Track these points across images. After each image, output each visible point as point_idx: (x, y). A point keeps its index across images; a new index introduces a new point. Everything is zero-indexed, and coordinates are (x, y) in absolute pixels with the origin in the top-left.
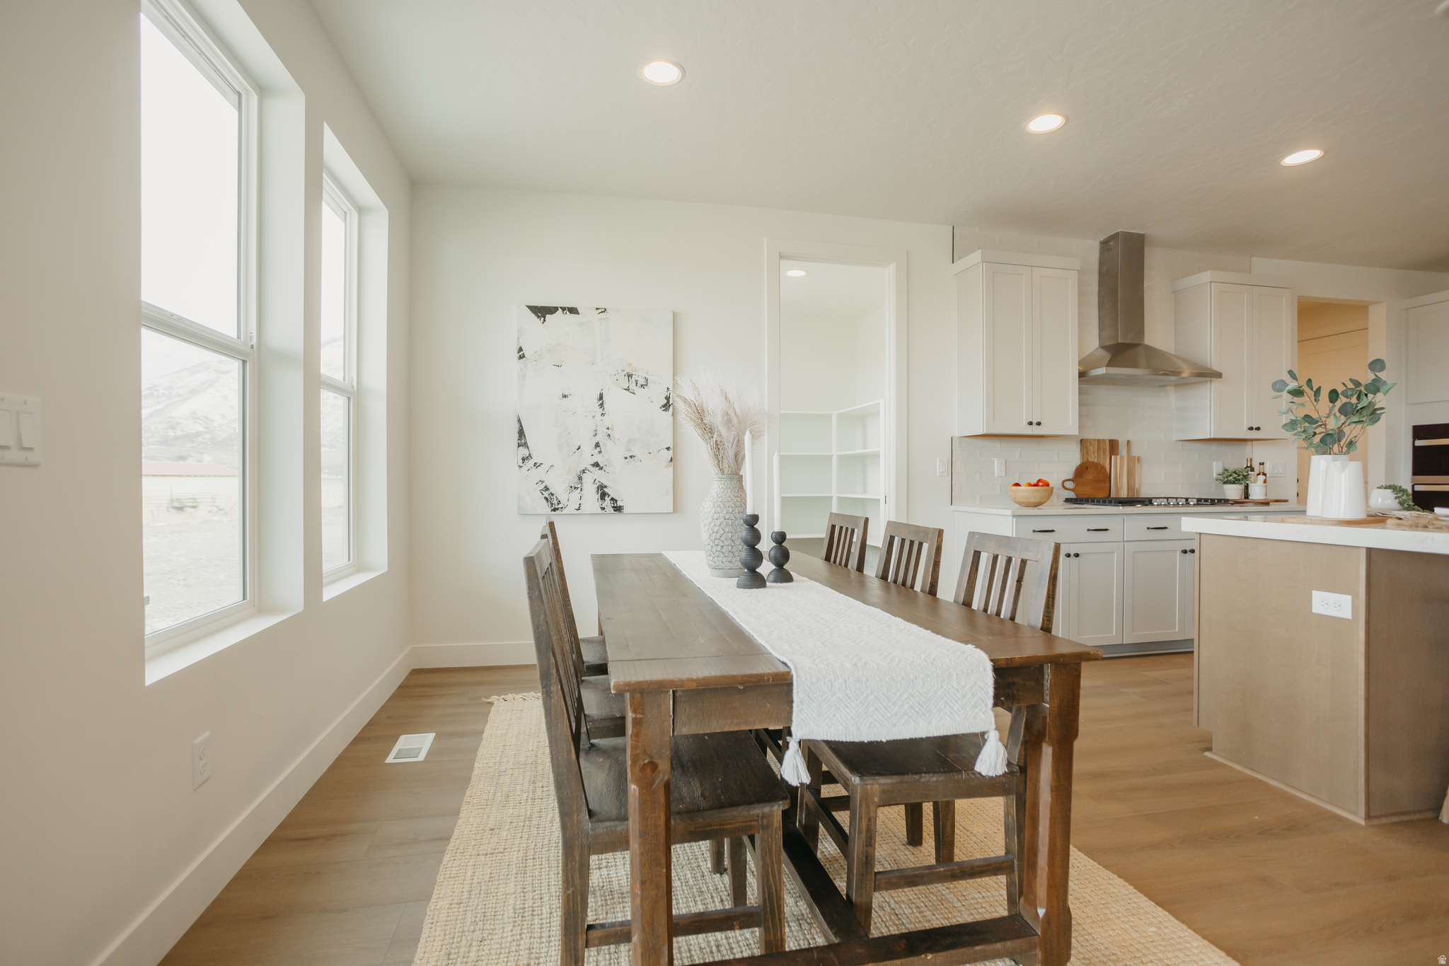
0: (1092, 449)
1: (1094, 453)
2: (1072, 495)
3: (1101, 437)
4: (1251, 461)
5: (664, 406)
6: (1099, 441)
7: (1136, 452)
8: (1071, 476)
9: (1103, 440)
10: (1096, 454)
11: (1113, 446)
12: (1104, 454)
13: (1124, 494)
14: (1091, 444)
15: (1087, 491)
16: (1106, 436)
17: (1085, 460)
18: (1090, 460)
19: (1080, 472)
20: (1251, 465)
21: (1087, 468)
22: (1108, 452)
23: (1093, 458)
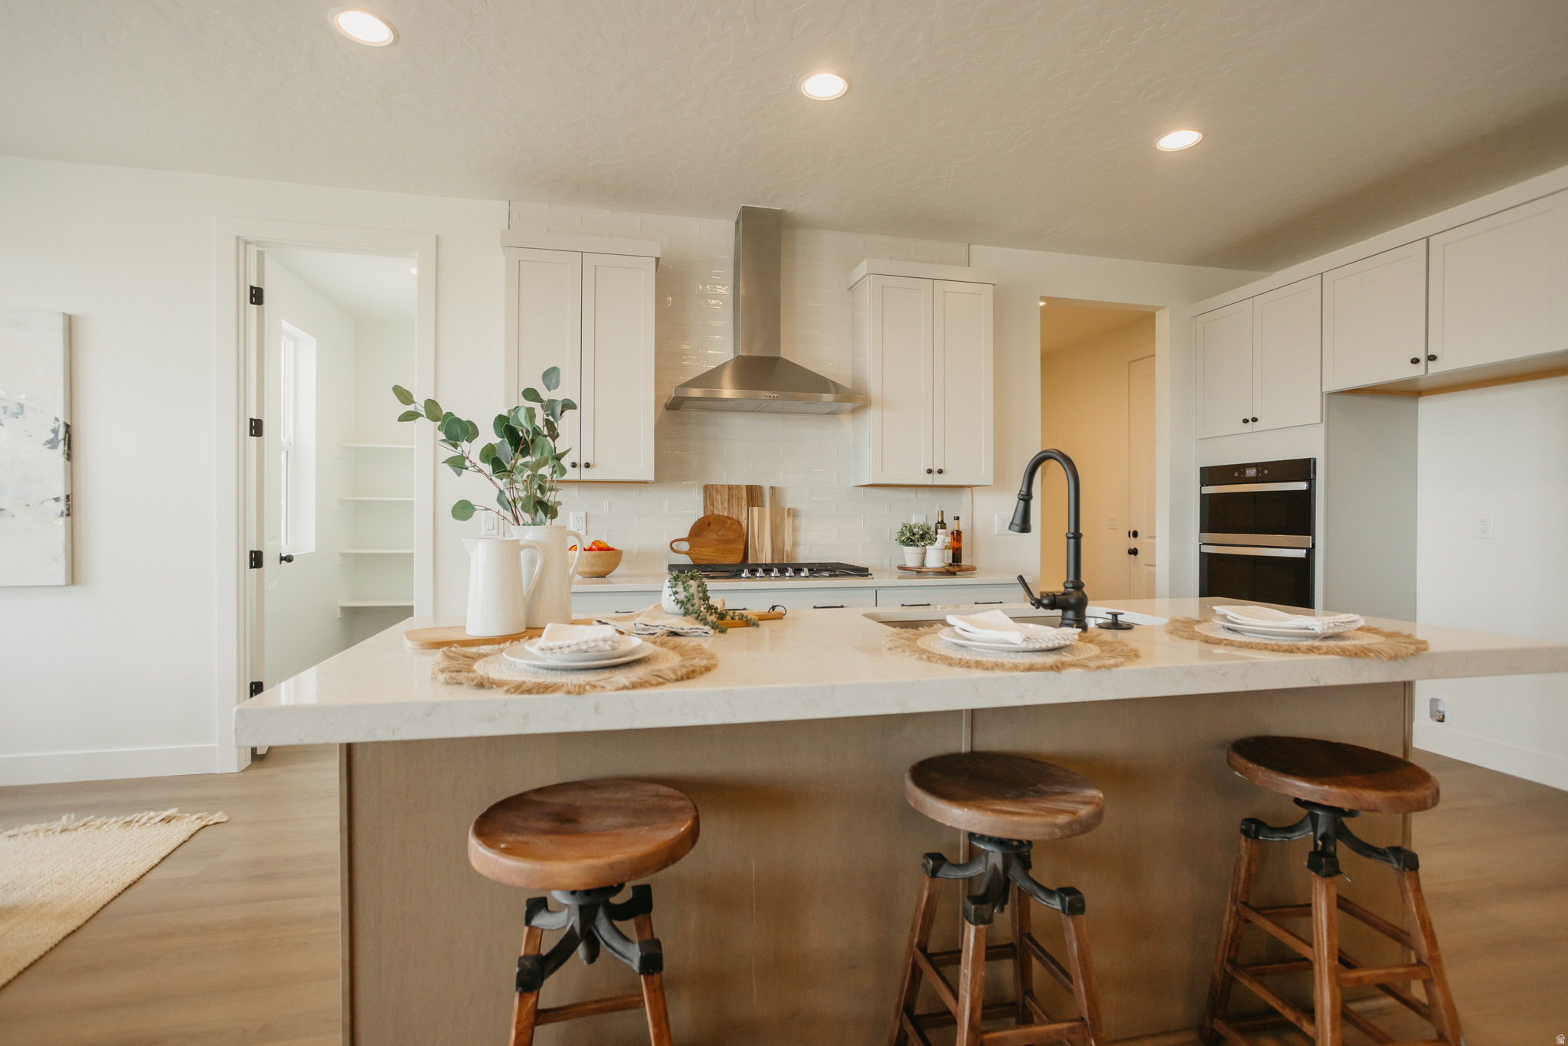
0: (719, 497)
1: (722, 504)
2: (685, 560)
3: (734, 481)
4: (942, 515)
5: (49, 442)
6: (730, 488)
7: (789, 502)
8: (686, 535)
9: (737, 486)
10: (726, 505)
11: (754, 495)
12: (739, 504)
13: (766, 557)
14: (717, 491)
15: (709, 555)
16: (742, 478)
17: (709, 513)
18: (715, 513)
19: (699, 530)
20: (942, 521)
21: (709, 524)
22: (744, 503)
23: (721, 510)
